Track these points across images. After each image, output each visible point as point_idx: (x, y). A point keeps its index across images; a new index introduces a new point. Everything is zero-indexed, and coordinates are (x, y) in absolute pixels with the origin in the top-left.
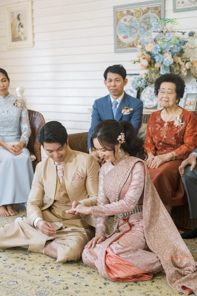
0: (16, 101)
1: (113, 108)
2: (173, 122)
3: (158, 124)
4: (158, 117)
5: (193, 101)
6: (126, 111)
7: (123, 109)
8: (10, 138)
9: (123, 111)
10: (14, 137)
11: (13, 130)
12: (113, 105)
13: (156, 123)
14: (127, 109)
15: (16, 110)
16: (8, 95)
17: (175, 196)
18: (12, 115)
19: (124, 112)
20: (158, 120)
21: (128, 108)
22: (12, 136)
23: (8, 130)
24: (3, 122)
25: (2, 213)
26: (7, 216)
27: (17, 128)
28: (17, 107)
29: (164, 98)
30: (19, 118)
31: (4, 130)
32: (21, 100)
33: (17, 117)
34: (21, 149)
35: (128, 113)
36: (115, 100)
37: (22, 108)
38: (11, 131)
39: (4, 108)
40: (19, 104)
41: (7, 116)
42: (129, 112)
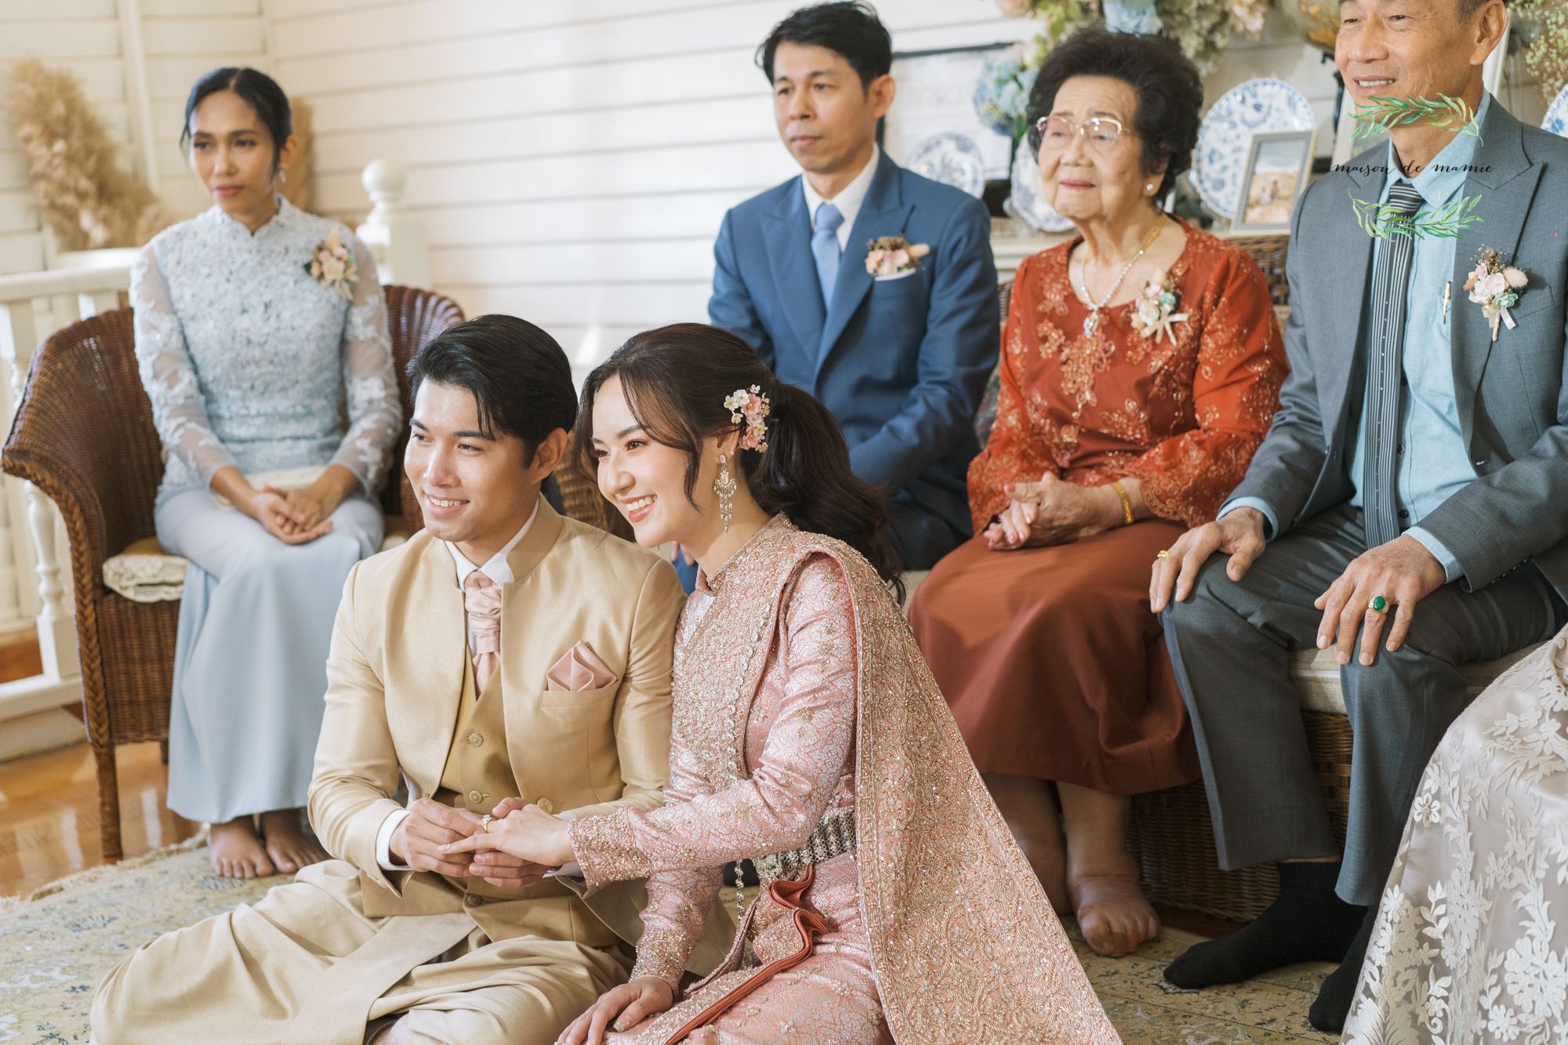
0: (320, 249)
1: (816, 244)
2: (1130, 308)
3: (1051, 320)
4: (1053, 280)
5: (1290, 177)
6: (892, 263)
7: (873, 249)
8: (279, 450)
9: (871, 264)
10: (304, 446)
11: (300, 409)
12: (816, 229)
13: (1042, 317)
14: (895, 247)
15: (314, 298)
16: (275, 218)
17: (1137, 736)
18: (293, 328)
19: (880, 263)
20: (1054, 297)
21: (899, 240)
22: (298, 438)
23: (269, 410)
24: (243, 367)
25: (235, 863)
26: (256, 876)
27: (326, 397)
28: (324, 283)
29: (1066, 164)
30: (334, 344)
31: (247, 408)
32: (344, 246)
33: (323, 338)
34: (323, 515)
35: (899, 269)
36: (829, 202)
37: (354, 288)
38: (291, 411)
39: (250, 286)
40: (333, 268)
41: (266, 330)
42: (908, 266)
